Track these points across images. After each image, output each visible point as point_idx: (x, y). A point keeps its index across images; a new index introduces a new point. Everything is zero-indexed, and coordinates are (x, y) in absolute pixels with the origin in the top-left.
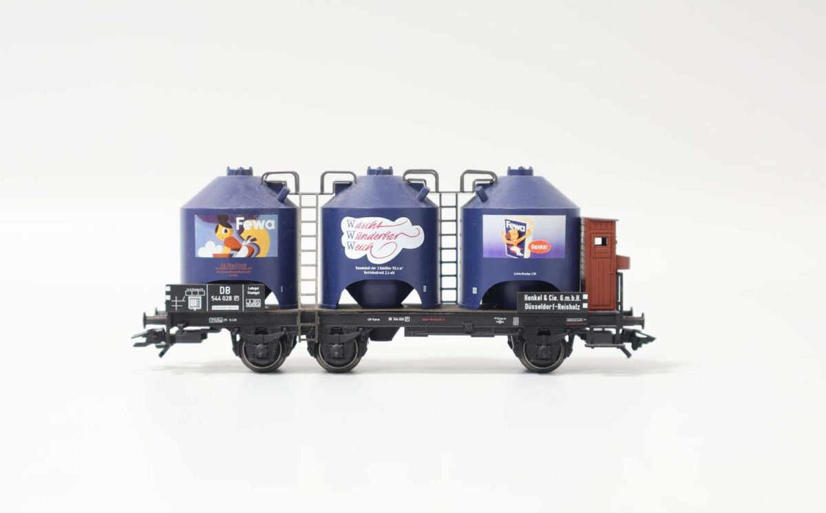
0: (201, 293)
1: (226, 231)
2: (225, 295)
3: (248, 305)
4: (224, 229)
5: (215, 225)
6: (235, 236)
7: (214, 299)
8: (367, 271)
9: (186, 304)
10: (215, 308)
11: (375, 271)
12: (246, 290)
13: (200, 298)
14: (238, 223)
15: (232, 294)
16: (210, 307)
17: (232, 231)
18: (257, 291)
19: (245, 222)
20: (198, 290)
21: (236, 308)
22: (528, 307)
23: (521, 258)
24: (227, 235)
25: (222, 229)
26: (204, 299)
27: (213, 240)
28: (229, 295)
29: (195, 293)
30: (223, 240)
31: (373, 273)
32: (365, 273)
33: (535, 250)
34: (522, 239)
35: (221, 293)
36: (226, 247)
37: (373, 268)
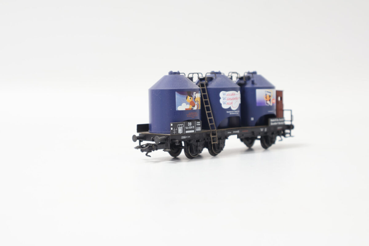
0: (182, 126)
1: (190, 98)
2: (190, 126)
3: (197, 130)
4: (190, 97)
5: (186, 96)
6: (193, 100)
7: (187, 128)
8: (231, 113)
9: (177, 131)
10: (187, 132)
11: (234, 113)
12: (196, 123)
13: (182, 128)
14: (194, 95)
15: (192, 126)
16: (185, 132)
17: (192, 98)
18: (199, 124)
19: (196, 94)
20: (181, 125)
21: (193, 131)
23: (270, 105)
24: (191, 100)
25: (189, 97)
26: (183, 128)
27: (185, 103)
28: (191, 126)
29: (180, 126)
30: (189, 102)
31: (233, 114)
32: (230, 114)
33: (273, 102)
34: (270, 98)
35: (189, 125)
36: (190, 106)
37: (233, 112)
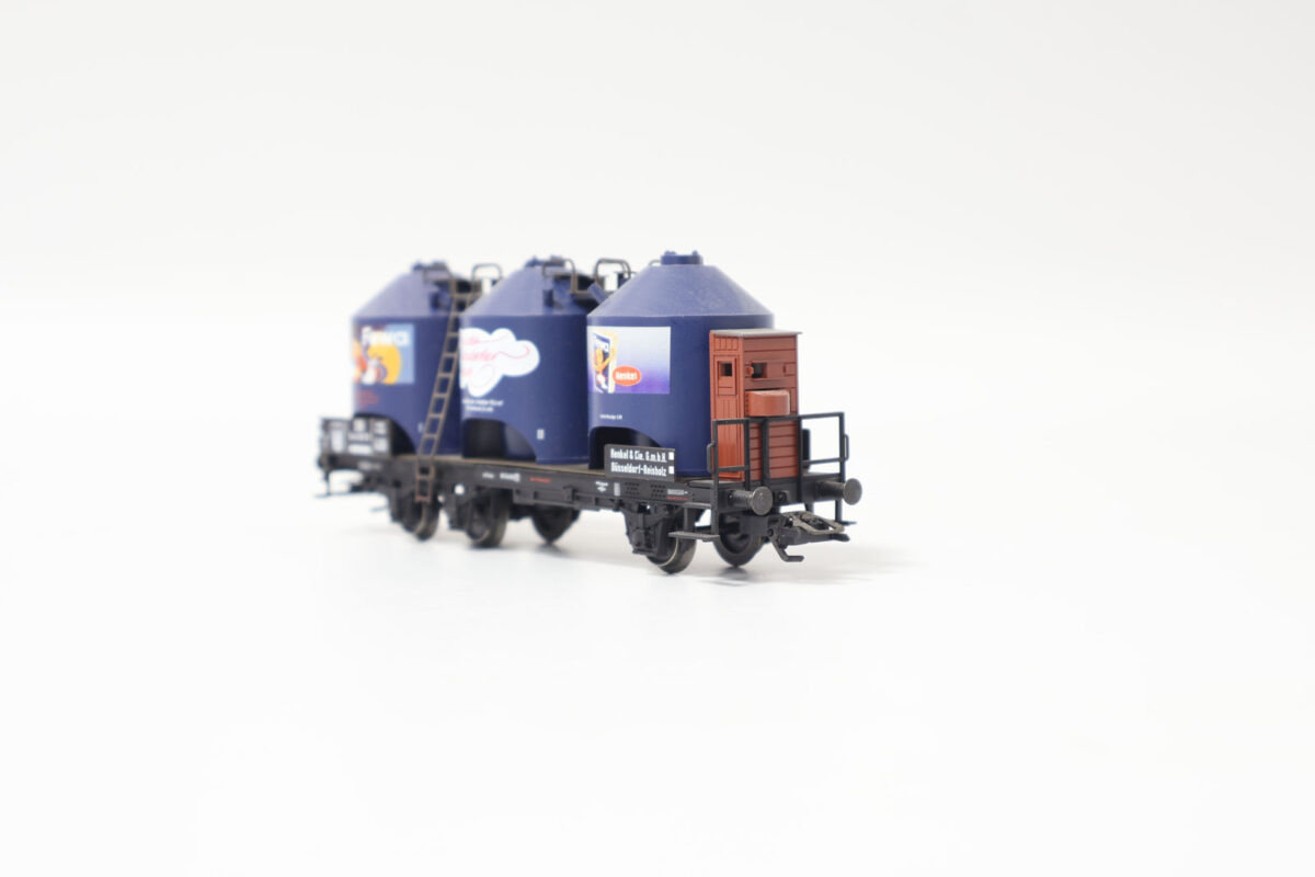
14: (365, 337)
17: (360, 347)
22: (615, 468)
23: (605, 391)
30: (355, 358)
33: (623, 381)
34: (606, 362)
